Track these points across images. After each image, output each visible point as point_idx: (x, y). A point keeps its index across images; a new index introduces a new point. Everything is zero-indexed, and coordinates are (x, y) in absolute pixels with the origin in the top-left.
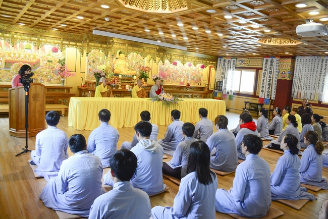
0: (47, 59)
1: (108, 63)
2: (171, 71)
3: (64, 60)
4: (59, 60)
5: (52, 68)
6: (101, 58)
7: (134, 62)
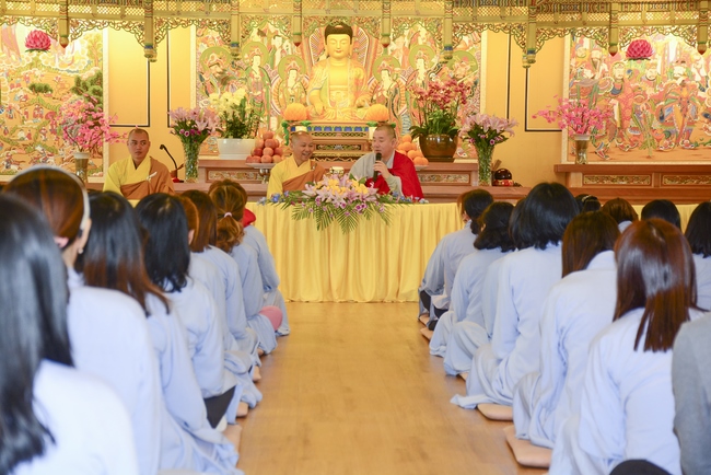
0: (27, 79)
1: (291, 82)
2: (650, 92)
3: (98, 79)
4: (78, 81)
5: (52, 114)
6: (257, 61)
7: (420, 65)
